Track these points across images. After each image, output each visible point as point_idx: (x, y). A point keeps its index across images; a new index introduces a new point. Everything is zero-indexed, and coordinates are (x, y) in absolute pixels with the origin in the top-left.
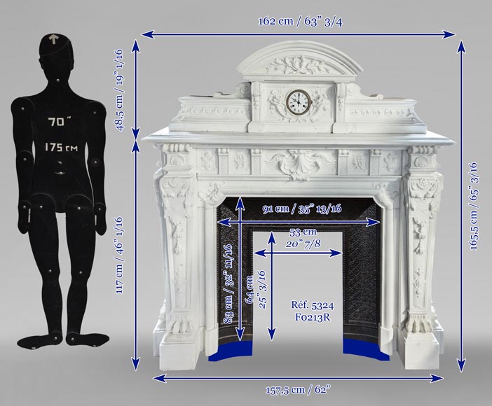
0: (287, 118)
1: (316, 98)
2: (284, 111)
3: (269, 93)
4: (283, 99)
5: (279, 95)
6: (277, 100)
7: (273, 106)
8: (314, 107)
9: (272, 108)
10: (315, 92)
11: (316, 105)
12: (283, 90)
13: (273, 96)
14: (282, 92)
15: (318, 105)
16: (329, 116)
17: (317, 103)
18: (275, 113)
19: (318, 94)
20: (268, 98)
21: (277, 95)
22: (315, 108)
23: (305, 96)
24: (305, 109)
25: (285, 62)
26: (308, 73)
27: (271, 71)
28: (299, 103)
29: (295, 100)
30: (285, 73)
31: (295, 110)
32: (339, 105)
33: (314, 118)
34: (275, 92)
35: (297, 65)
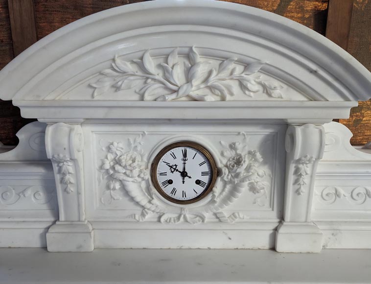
0: (153, 211)
1: (230, 162)
2: (145, 194)
3: (103, 150)
4: (140, 166)
5: (129, 155)
6: (125, 167)
7: (114, 182)
8: (225, 183)
9: (112, 187)
10: (228, 147)
11: (231, 180)
12: (142, 143)
13: (115, 159)
14: (139, 148)
15: (237, 180)
16: (264, 205)
17: (233, 174)
18: (121, 198)
19: (236, 152)
20: (100, 163)
21: (126, 154)
22: (228, 187)
23: (200, 158)
24: (200, 189)
25: (141, 65)
26: (211, 98)
27: (105, 93)
28: (184, 174)
29: (173, 168)
30: (142, 98)
31: (174, 191)
32: (296, 182)
33: (226, 211)
34: (119, 146)
35: (178, 75)
